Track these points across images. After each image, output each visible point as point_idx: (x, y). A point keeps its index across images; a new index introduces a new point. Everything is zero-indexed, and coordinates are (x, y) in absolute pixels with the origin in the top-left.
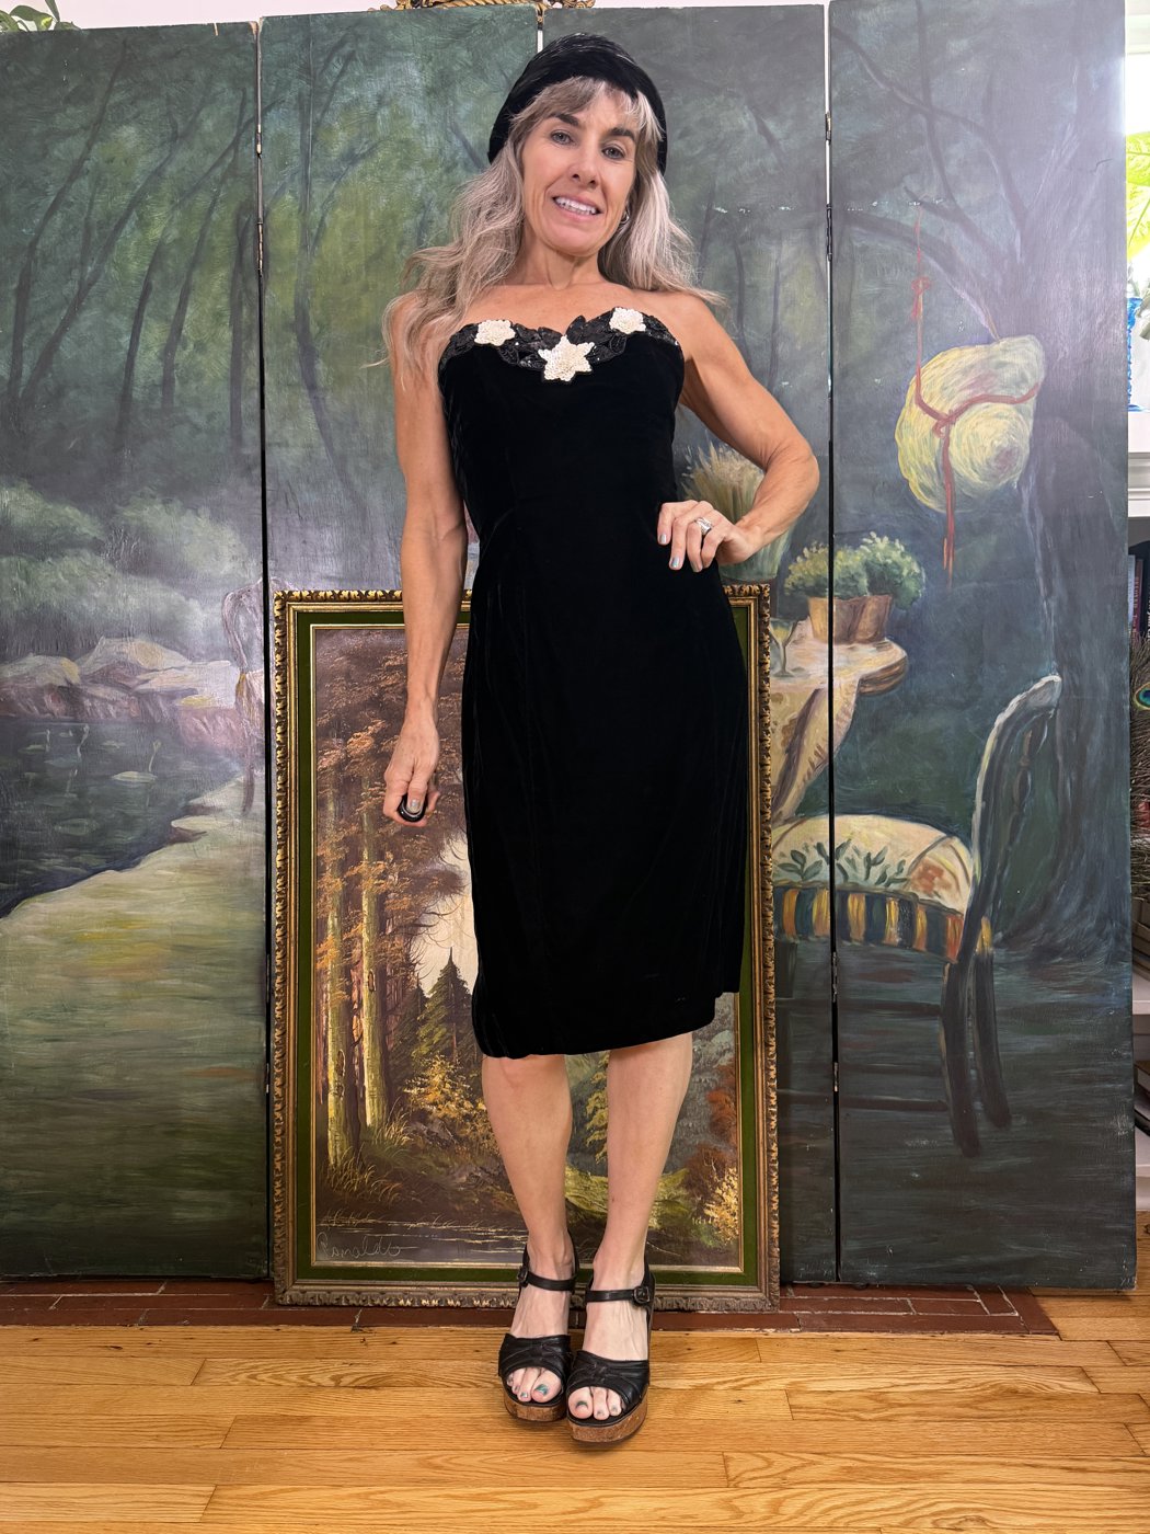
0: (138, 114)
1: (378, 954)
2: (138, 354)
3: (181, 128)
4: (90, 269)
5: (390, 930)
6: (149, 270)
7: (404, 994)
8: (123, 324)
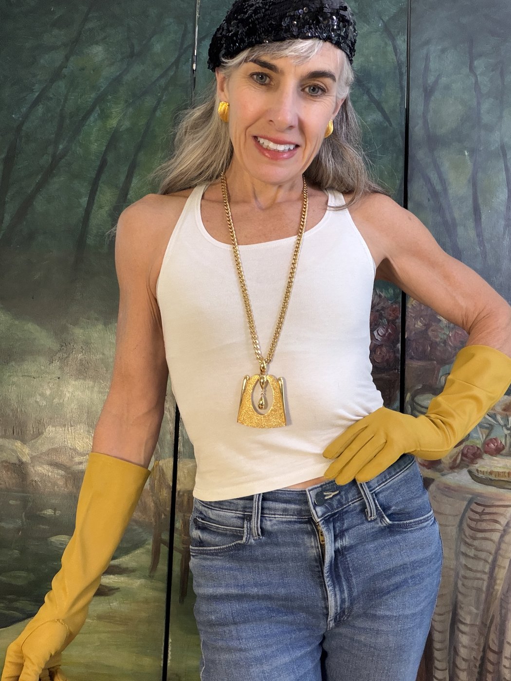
0: (105, 38)
2: (93, 211)
3: (137, 49)
4: (61, 147)
6: (106, 149)
8: (84, 189)
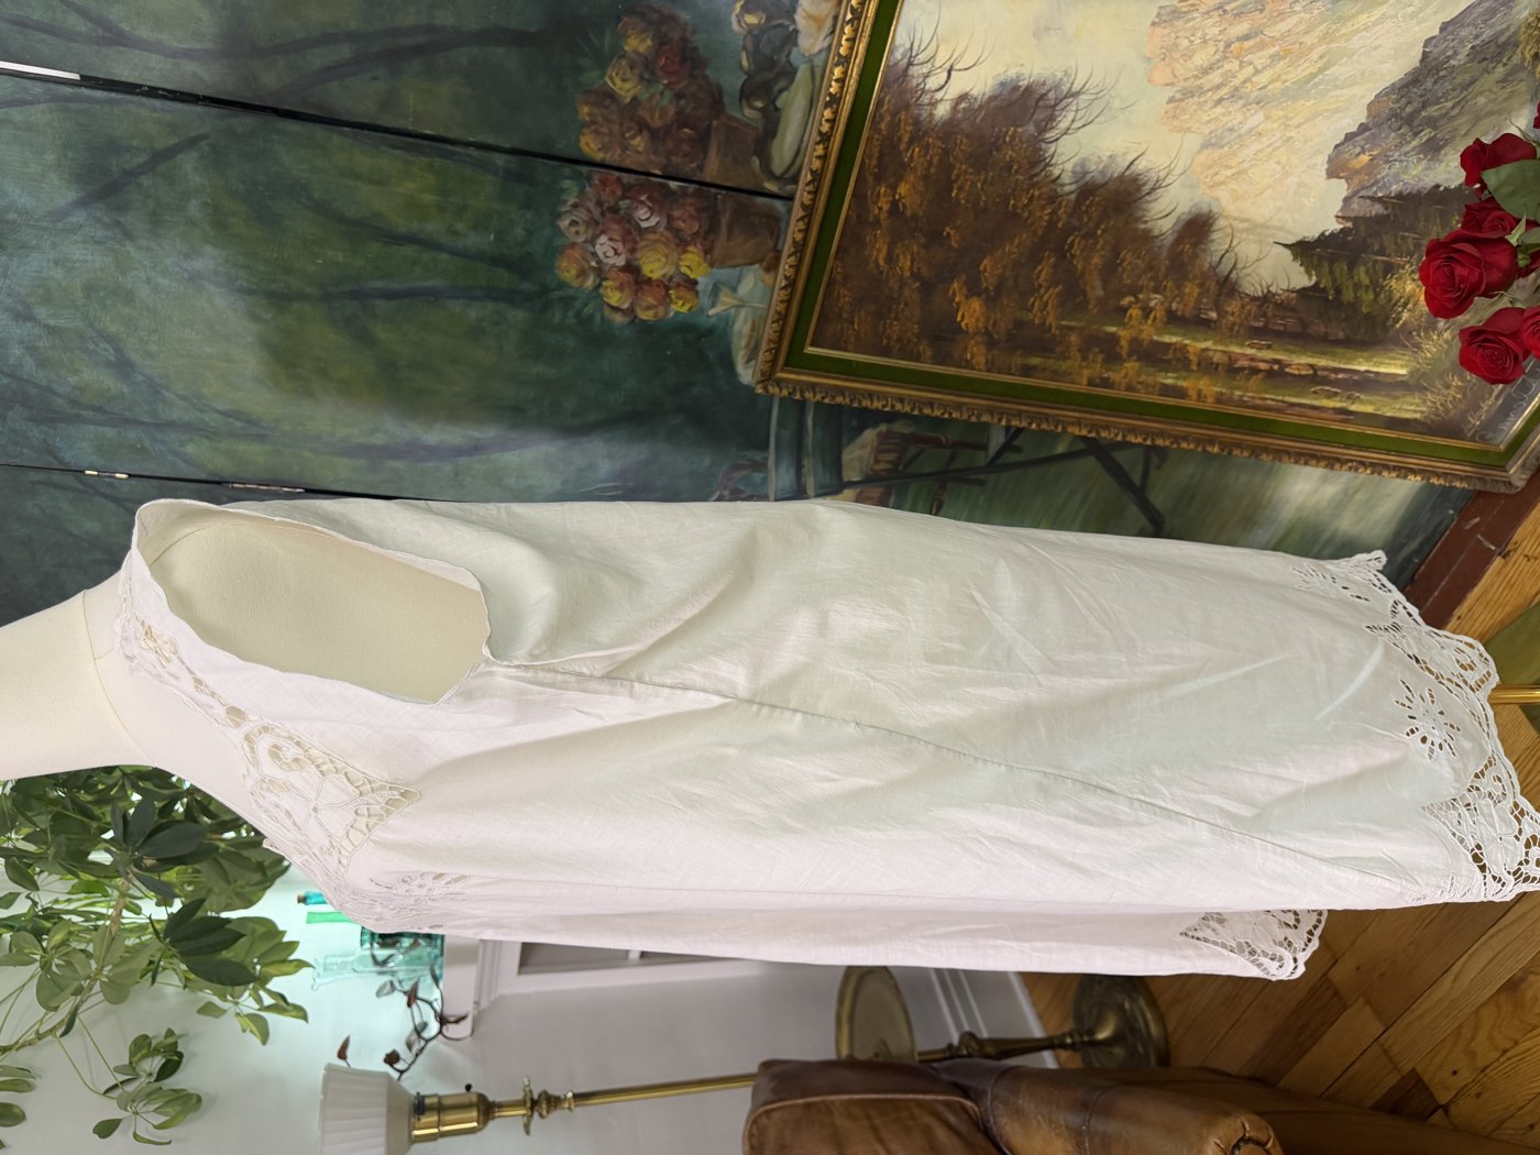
1: (1233, 334)
5: (1214, 315)
7: (1294, 310)
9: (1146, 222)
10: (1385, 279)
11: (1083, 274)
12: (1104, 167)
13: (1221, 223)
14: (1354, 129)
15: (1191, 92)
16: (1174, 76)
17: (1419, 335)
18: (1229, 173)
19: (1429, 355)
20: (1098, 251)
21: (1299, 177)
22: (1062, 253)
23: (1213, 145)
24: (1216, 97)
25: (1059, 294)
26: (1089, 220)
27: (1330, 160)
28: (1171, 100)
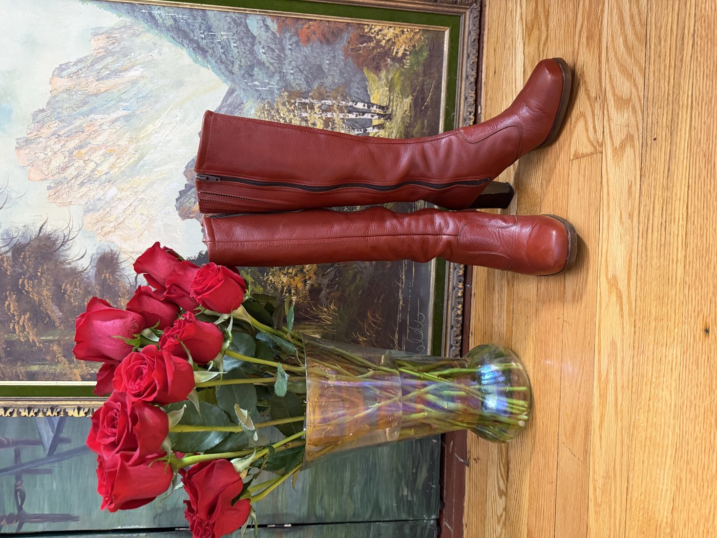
9: (69, 263)
10: (263, 276)
11: (40, 304)
12: (23, 233)
13: (122, 257)
14: (183, 188)
15: (60, 182)
16: (44, 174)
17: (313, 310)
18: (112, 225)
19: (329, 323)
20: (44, 287)
21: (162, 221)
22: (20, 292)
23: (91, 210)
24: (78, 182)
25: (29, 319)
26: (28, 267)
27: (178, 209)
28: (49, 188)
